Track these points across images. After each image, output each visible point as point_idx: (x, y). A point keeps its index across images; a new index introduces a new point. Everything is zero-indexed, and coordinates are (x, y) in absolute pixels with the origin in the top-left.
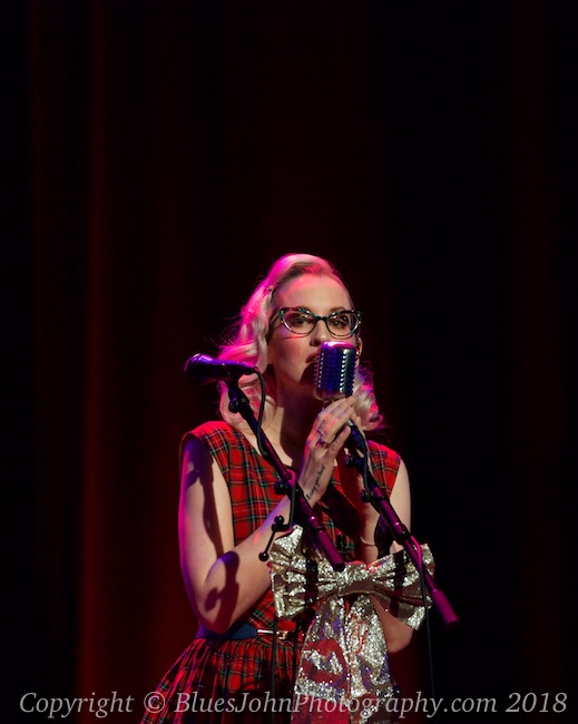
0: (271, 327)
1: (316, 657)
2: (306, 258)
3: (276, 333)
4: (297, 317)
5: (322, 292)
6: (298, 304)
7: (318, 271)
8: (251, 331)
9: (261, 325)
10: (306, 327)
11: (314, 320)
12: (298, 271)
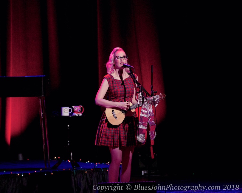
0: (114, 59)
1: (143, 111)
2: (118, 48)
3: (115, 60)
4: (118, 57)
5: (122, 54)
6: (118, 56)
7: (121, 50)
8: (111, 60)
9: (113, 59)
10: (120, 59)
11: (121, 58)
12: (117, 50)
